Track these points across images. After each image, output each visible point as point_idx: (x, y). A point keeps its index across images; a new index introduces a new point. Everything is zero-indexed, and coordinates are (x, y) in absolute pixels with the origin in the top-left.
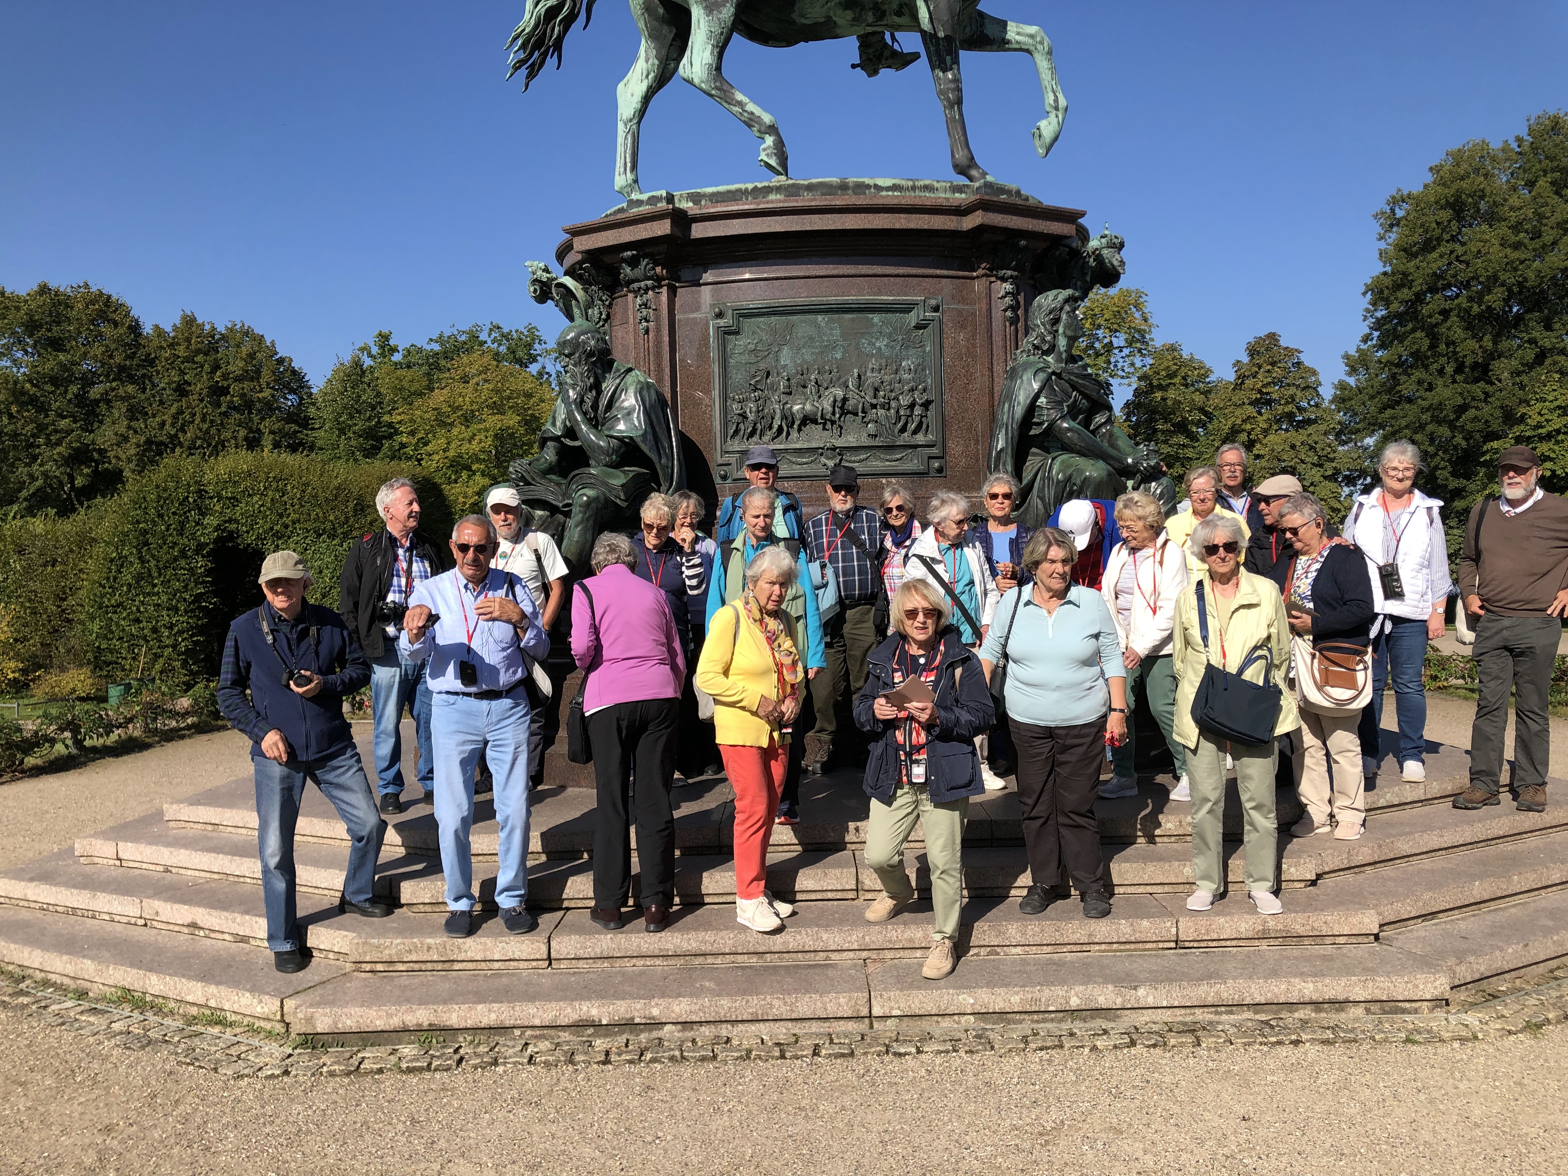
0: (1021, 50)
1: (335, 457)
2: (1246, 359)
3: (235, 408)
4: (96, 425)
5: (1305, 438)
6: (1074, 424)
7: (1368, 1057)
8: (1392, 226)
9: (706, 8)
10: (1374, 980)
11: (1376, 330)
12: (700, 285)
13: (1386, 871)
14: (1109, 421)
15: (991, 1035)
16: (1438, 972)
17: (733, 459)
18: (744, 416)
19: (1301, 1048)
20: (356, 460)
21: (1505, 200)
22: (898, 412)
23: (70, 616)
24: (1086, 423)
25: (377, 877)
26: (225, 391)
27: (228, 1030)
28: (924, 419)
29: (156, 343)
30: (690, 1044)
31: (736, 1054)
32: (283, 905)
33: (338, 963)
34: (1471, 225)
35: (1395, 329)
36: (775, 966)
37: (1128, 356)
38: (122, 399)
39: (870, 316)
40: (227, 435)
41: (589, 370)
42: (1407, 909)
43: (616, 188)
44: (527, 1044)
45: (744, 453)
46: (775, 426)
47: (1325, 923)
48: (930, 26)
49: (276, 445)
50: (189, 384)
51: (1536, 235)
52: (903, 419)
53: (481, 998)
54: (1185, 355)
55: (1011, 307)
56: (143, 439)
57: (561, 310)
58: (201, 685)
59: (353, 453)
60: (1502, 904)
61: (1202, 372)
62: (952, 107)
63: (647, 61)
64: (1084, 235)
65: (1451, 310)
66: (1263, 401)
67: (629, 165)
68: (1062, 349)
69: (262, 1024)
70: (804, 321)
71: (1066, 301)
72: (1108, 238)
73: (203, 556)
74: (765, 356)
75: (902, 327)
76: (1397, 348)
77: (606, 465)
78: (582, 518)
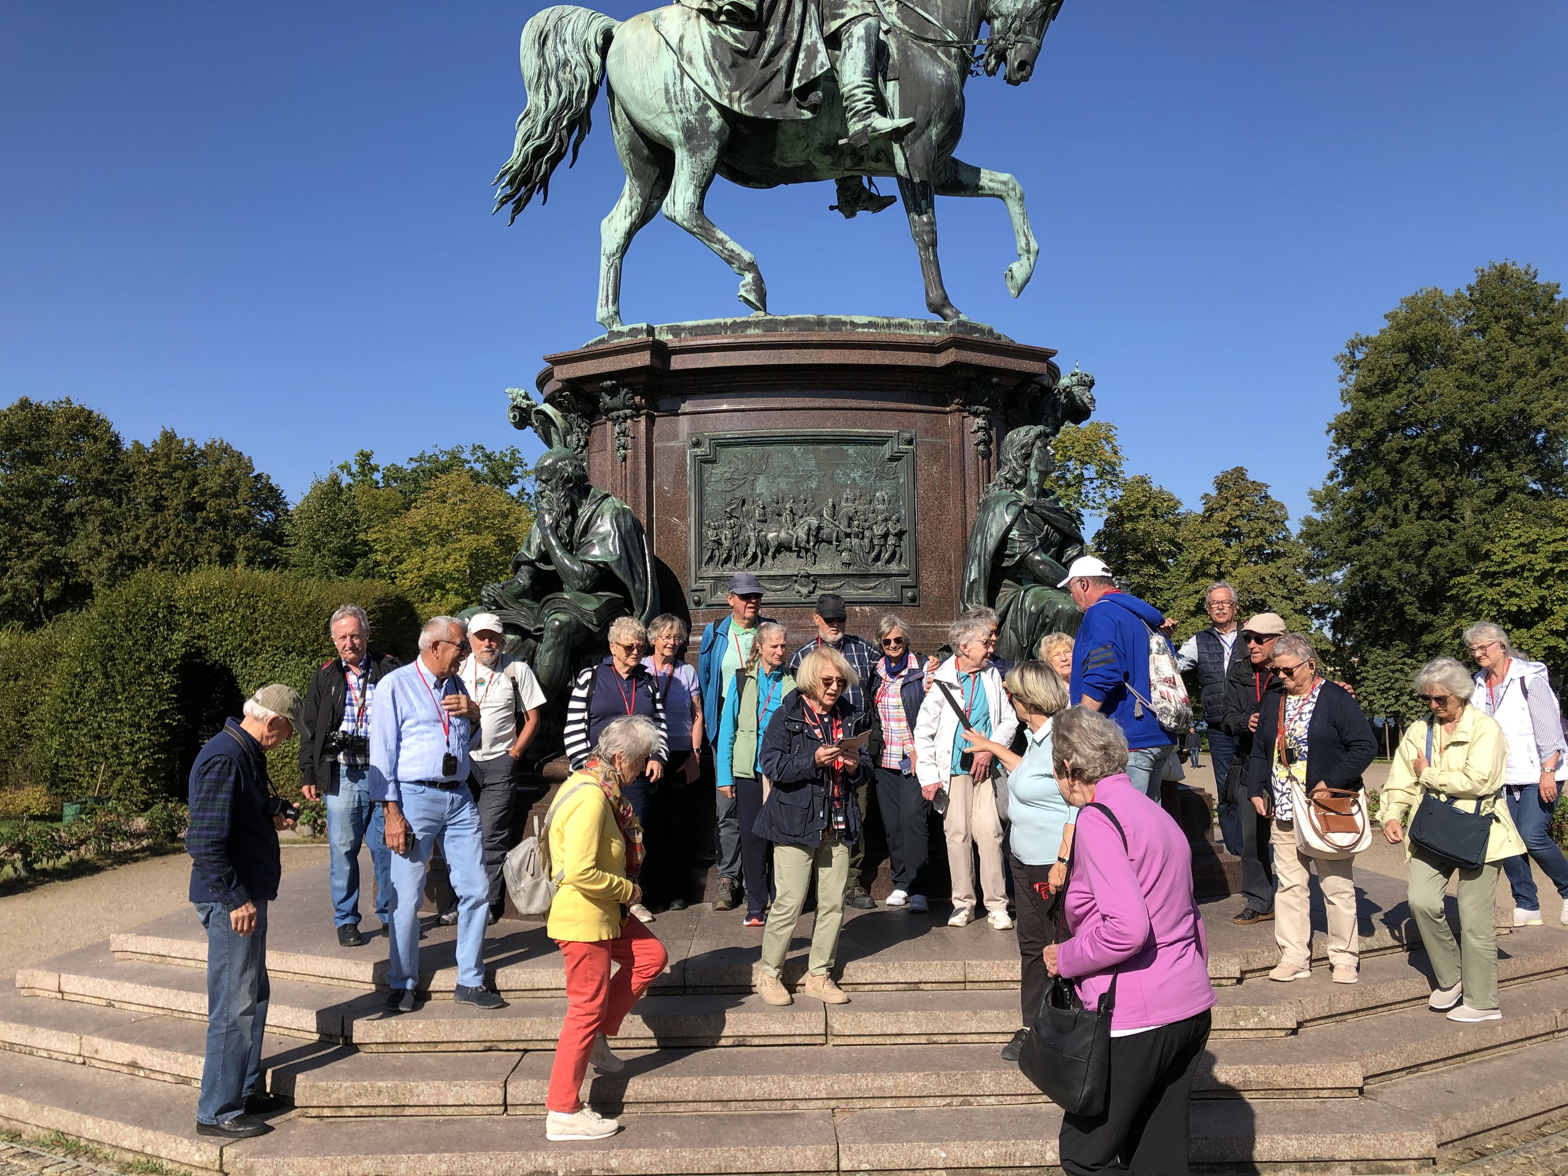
0: (994, 195)
1: (309, 574)
2: (1214, 493)
3: (210, 524)
4: (69, 538)
5: (1275, 571)
6: (1045, 557)
8: (1352, 368)
9: (689, 150)
10: (1359, 1138)
11: (1341, 468)
12: (678, 415)
13: (1369, 1019)
16: (1424, 1128)
17: (707, 585)
18: (719, 543)
20: (329, 578)
21: (1460, 344)
22: (871, 541)
23: (30, 732)
24: (1058, 557)
26: (201, 507)
28: (897, 549)
29: (134, 458)
34: (1428, 368)
36: (739, 1116)
37: (1099, 487)
38: (97, 513)
39: (845, 447)
40: (201, 550)
41: (565, 496)
42: (1389, 1061)
43: (598, 320)
46: (750, 554)
47: (1308, 1075)
48: (906, 172)
49: (250, 562)
50: (166, 499)
51: (1492, 377)
52: (877, 549)
53: (431, 1146)
54: (1155, 487)
55: (983, 442)
56: (116, 553)
57: (540, 436)
58: (160, 806)
59: (327, 570)
60: (1487, 1055)
61: (1171, 504)
62: (927, 248)
63: (631, 199)
64: (1055, 373)
65: (1412, 448)
66: (1231, 534)
67: (611, 297)
68: (1034, 483)
69: (200, 1173)
70: (779, 452)
71: (1038, 437)
72: (1079, 376)
73: (170, 672)
74: (741, 485)
75: (876, 460)
76: (1361, 485)
77: (580, 590)
78: (554, 643)
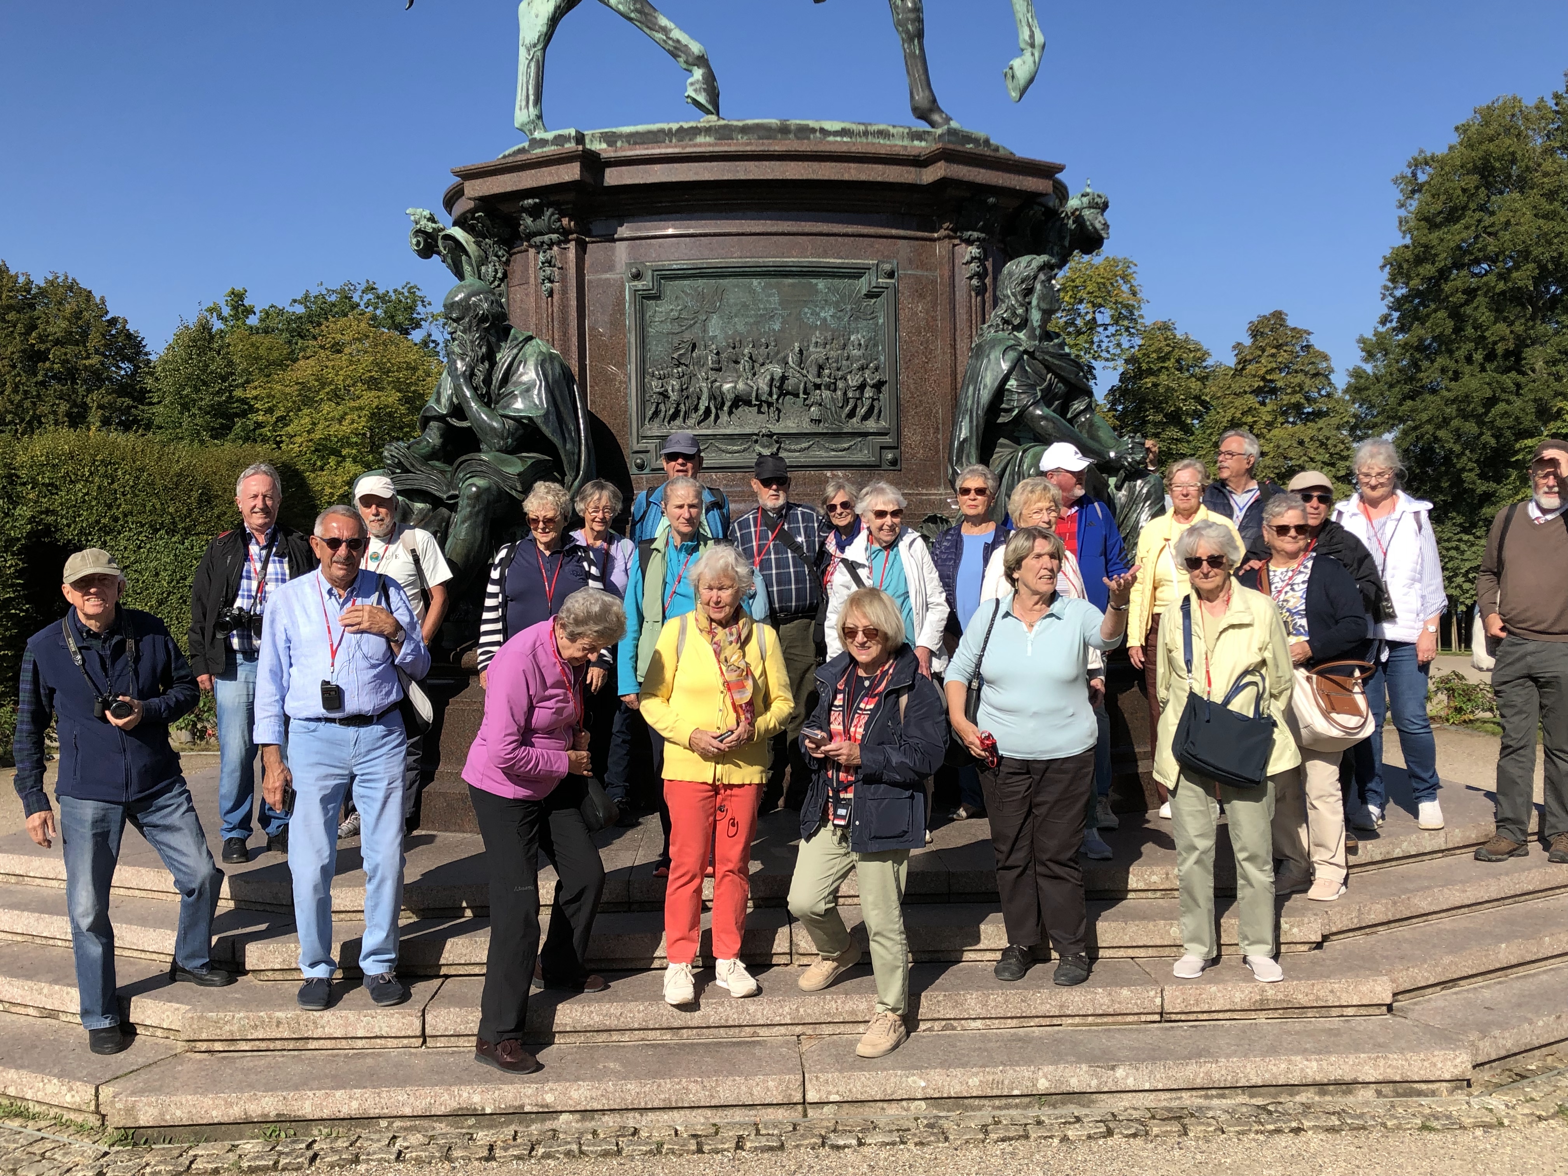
1: (177, 437)
2: (1248, 341)
3: (54, 377)
5: (1315, 433)
6: (1049, 412)
7: (1379, 1147)
8: (1413, 192)
10: (1386, 1058)
11: (1396, 310)
12: (614, 241)
13: (1402, 931)
14: (1089, 408)
15: (946, 1124)
16: (1458, 1047)
17: (651, 445)
18: (664, 395)
19: (1303, 1136)
20: (202, 442)
21: (1539, 165)
22: (845, 394)
24: (1063, 411)
25: (214, 939)
26: (42, 356)
27: (30, 1123)
28: (876, 403)
30: (590, 1137)
31: (644, 1148)
32: (99, 972)
33: (167, 1041)
34: (1501, 193)
35: (1416, 309)
36: (692, 1044)
37: (1113, 335)
39: (814, 281)
40: (45, 409)
41: (481, 338)
42: (1423, 975)
43: (517, 125)
44: (394, 1137)
45: (664, 438)
46: (702, 408)
47: (1332, 991)
49: (106, 422)
52: (852, 403)
53: (340, 1082)
54: (1180, 335)
55: (977, 274)
57: (449, 267)
59: (198, 433)
60: (1532, 969)
61: (1198, 354)
62: (912, 41)
64: (1062, 192)
65: (1479, 288)
66: (1267, 390)
67: (532, 98)
68: (1036, 324)
69: (72, 1116)
70: (737, 286)
71: (1041, 268)
72: (1090, 197)
73: (13, 554)
74: (691, 326)
75: (850, 296)
76: (1418, 331)
77: (500, 450)
78: (471, 512)
